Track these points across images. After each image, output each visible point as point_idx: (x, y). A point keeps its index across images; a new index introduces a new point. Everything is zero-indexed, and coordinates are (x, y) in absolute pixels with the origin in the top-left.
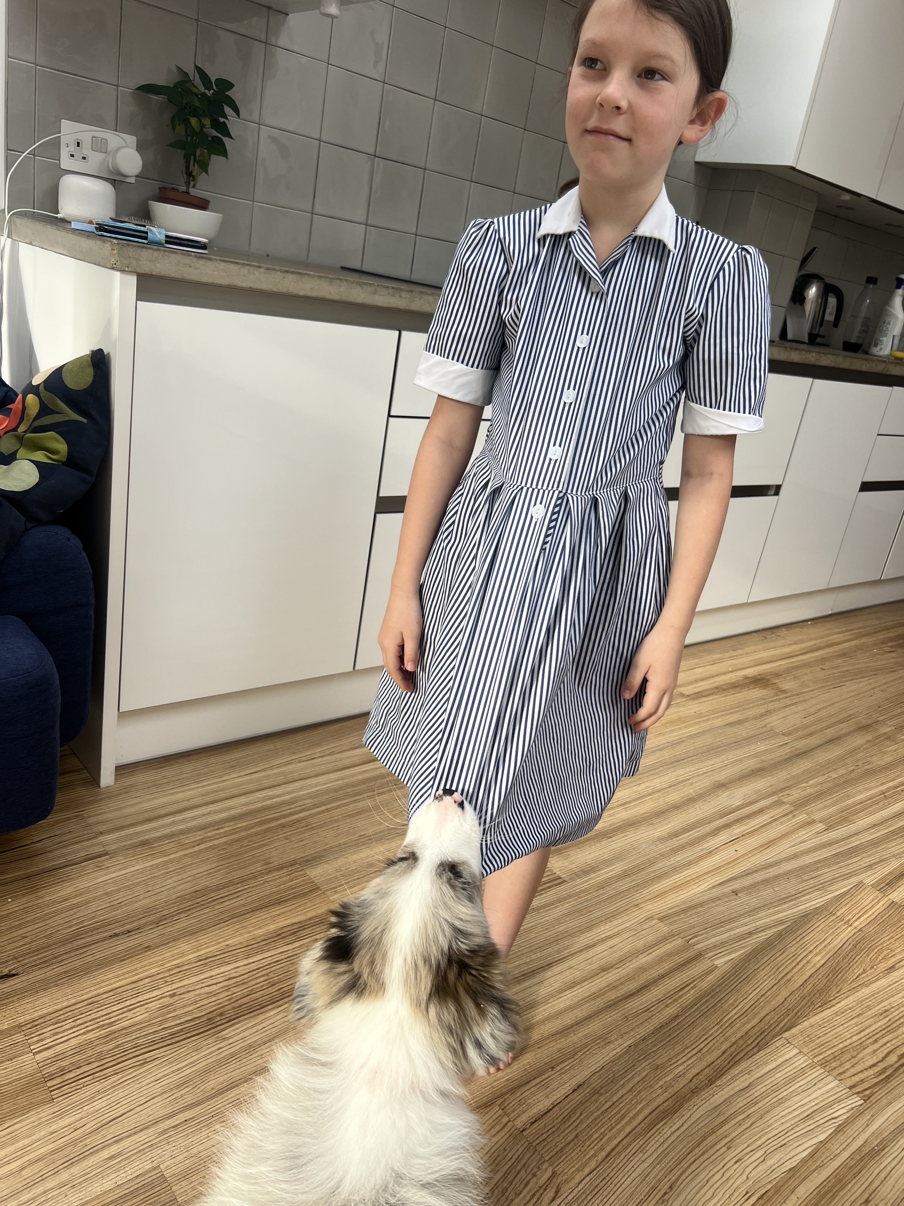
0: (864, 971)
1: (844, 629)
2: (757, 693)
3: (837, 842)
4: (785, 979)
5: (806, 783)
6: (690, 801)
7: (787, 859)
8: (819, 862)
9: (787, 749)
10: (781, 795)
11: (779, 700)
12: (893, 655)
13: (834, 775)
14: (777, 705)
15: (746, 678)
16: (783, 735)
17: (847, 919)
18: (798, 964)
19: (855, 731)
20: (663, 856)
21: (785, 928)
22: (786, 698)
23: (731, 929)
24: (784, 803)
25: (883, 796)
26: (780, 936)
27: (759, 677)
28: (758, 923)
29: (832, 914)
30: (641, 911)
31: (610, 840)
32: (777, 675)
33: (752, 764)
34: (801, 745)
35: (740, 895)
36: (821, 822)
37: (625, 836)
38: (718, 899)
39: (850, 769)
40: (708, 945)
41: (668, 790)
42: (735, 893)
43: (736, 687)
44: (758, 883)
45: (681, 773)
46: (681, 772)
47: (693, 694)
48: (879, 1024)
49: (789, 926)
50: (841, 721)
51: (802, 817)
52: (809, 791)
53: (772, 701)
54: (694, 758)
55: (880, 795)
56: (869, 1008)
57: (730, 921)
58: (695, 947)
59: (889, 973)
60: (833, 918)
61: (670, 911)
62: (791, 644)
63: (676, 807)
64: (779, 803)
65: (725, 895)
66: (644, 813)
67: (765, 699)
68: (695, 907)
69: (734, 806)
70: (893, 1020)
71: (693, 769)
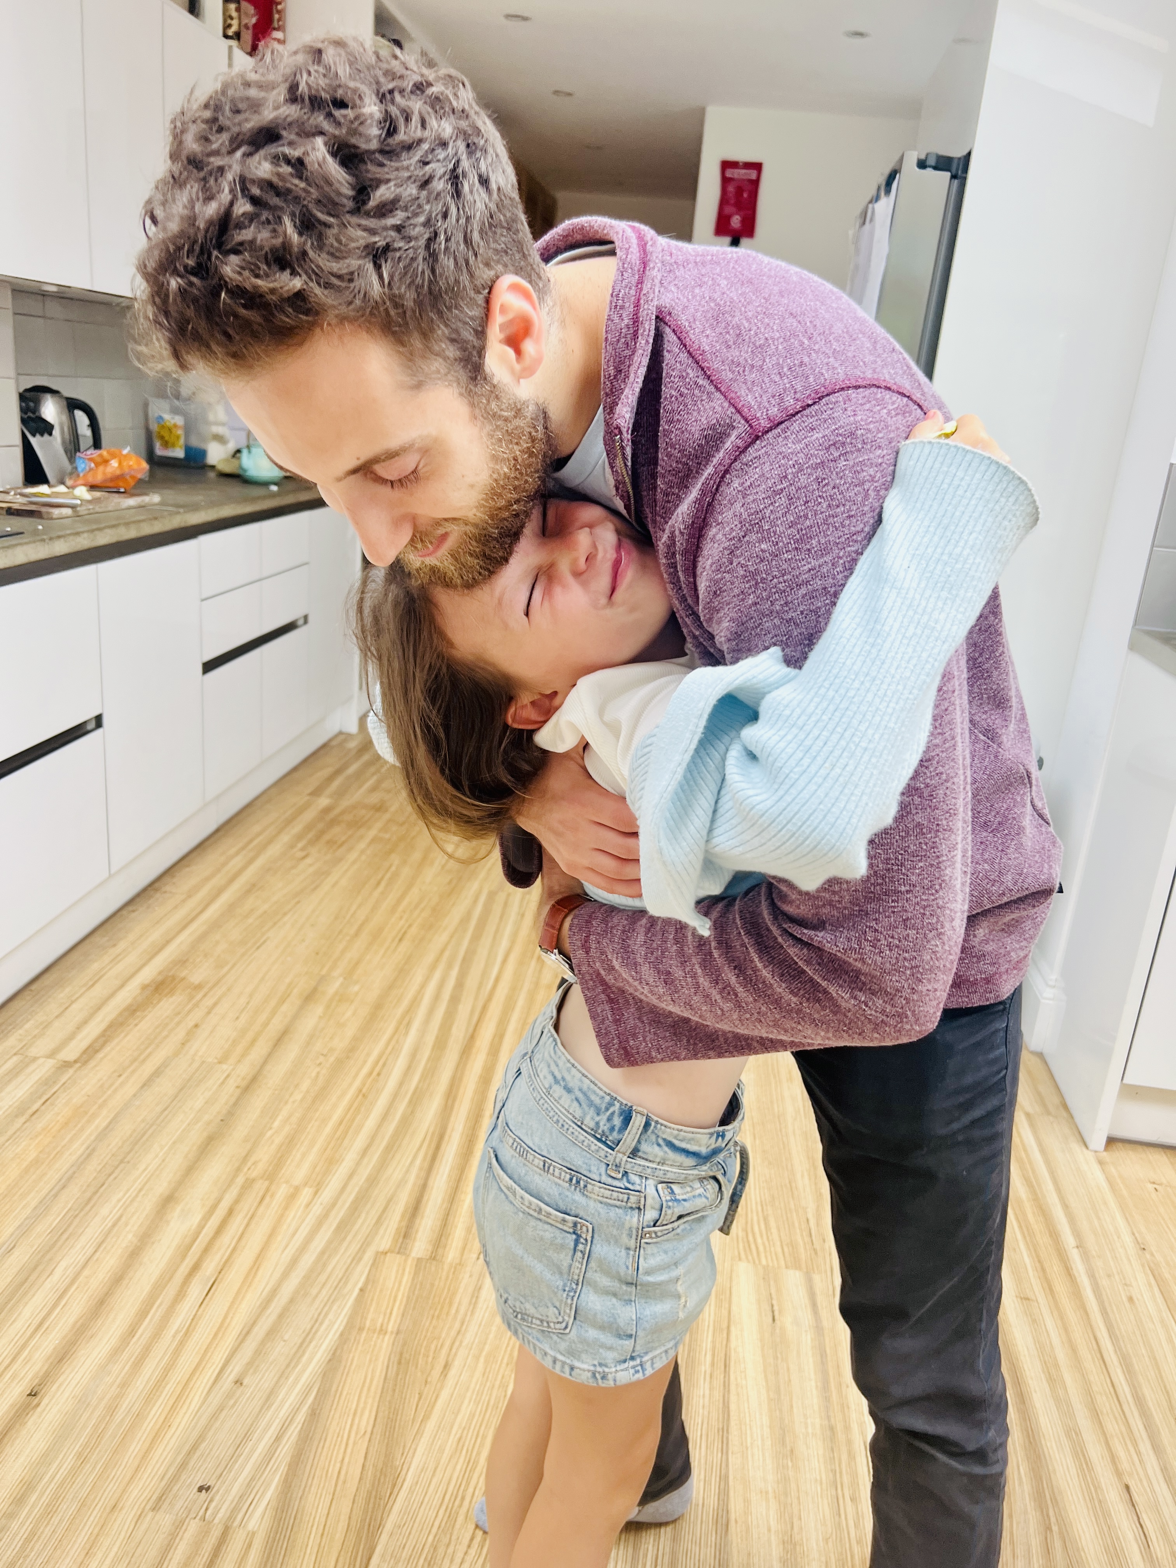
0: (421, 1395)
1: (241, 845)
2: (166, 1006)
3: (333, 1205)
4: (340, 1483)
5: (271, 1128)
6: (134, 1255)
7: (285, 1275)
8: (323, 1253)
9: (232, 1084)
10: (246, 1169)
11: (196, 1005)
12: (308, 861)
13: (298, 1096)
14: (196, 1016)
15: (144, 987)
16: (220, 1063)
17: (379, 1325)
18: (347, 1444)
19: (301, 1008)
20: (125, 1385)
21: (315, 1398)
22: (205, 996)
23: (253, 1451)
24: (254, 1180)
25: (360, 1097)
26: (314, 1414)
27: (160, 978)
28: (281, 1414)
29: (361, 1329)
30: (124, 1512)
31: (39, 1409)
32: (182, 962)
33: (196, 1136)
34: (245, 1070)
35: (245, 1382)
36: (306, 1184)
37: (61, 1385)
38: (221, 1408)
39: (314, 1074)
40: (233, 1501)
41: (98, 1254)
42: (239, 1382)
43: (135, 1011)
44: (263, 1343)
45: (107, 1211)
46: (104, 1211)
47: (81, 1055)
48: (459, 1467)
49: (319, 1389)
50: (282, 1001)
51: (282, 1191)
52: (278, 1140)
53: (189, 1012)
54: (117, 1172)
55: (357, 1096)
56: (441, 1450)
57: (247, 1436)
58: (216, 1521)
59: (446, 1376)
60: (364, 1335)
61: (163, 1483)
62: (184, 901)
63: (118, 1279)
64: (249, 1184)
65: (229, 1395)
66: (76, 1322)
67: (179, 1013)
68: (194, 1448)
69: (194, 1227)
70: (470, 1448)
71: (121, 1194)
